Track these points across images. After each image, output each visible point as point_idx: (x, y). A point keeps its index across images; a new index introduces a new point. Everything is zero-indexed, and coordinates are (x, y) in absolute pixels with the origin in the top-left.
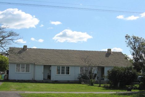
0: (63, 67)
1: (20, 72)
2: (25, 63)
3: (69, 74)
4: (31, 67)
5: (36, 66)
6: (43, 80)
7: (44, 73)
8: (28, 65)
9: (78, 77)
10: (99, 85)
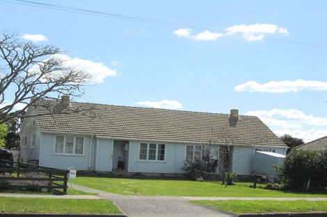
0: (153, 146)
1: (64, 154)
2: (75, 135)
3: (163, 160)
4: (87, 144)
5: (98, 141)
6: (111, 170)
7: (113, 156)
8: (80, 139)
9: (183, 165)
10: (252, 184)
